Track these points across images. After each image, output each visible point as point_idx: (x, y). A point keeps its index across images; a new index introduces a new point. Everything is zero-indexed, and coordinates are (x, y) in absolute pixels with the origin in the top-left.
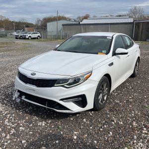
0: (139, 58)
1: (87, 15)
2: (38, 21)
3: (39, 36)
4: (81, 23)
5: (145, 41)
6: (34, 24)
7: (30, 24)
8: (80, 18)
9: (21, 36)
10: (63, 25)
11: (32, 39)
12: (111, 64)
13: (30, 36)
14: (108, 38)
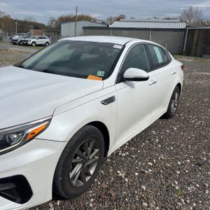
0: (179, 85)
1: (121, 15)
2: (52, 21)
3: (47, 42)
4: (110, 26)
5: (201, 56)
6: (46, 24)
7: (40, 25)
8: (111, 19)
9: (21, 41)
10: (84, 28)
11: (36, 45)
12: (110, 100)
13: (34, 42)
14: (115, 47)
